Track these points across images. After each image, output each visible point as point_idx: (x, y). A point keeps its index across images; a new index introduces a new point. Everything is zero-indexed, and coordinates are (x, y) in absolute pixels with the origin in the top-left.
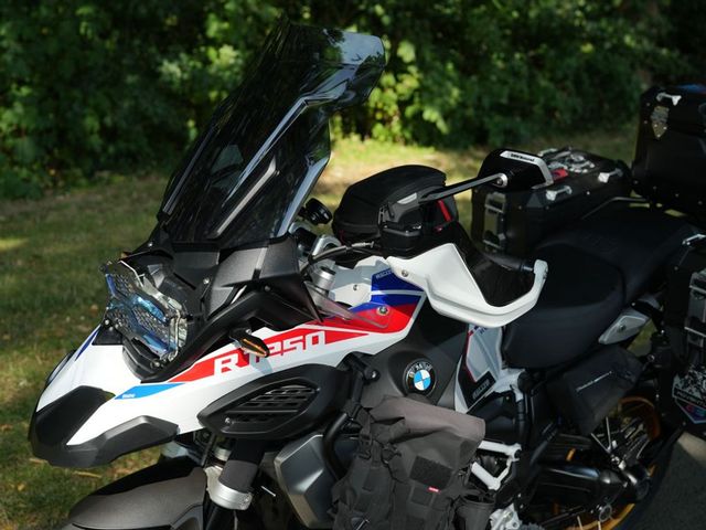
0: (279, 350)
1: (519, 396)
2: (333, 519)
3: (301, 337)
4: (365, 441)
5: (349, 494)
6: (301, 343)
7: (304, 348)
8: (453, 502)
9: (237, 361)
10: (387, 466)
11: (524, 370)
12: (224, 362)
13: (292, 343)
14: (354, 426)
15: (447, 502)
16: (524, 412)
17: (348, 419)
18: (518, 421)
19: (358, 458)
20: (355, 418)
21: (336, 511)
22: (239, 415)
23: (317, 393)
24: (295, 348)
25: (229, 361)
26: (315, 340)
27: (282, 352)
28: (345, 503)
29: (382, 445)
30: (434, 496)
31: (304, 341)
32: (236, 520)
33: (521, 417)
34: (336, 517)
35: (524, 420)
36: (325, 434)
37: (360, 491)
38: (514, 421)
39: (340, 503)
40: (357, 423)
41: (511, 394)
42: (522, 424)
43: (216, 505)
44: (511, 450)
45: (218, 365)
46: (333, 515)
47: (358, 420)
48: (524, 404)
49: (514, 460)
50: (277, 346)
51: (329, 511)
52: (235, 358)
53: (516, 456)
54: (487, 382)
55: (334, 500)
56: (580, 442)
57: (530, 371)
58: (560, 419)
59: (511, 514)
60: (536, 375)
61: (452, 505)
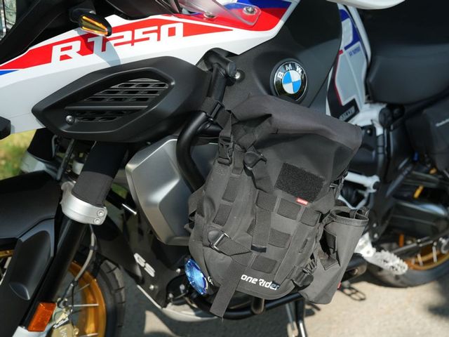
0: (130, 39)
1: (379, 131)
2: (189, 234)
3: (155, 28)
4: (225, 143)
5: (206, 205)
6: (155, 35)
7: (159, 39)
8: (323, 217)
9: (79, 49)
10: (250, 173)
11: (384, 106)
12: (63, 49)
13: (144, 33)
14: (213, 128)
15: (317, 217)
16: (383, 146)
17: (207, 120)
18: (377, 154)
19: (217, 164)
20: (215, 118)
21: (192, 226)
22: (82, 112)
23: (171, 87)
24: (148, 39)
25: (70, 48)
26: (172, 32)
27: (133, 42)
28: (203, 216)
29: (244, 149)
30: (302, 209)
31: (158, 31)
32: (93, 236)
33: (380, 150)
34: (193, 231)
35: (384, 153)
36: (179, 138)
37: (219, 201)
38: (374, 153)
39: (196, 215)
40: (217, 124)
41: (372, 128)
42: (381, 157)
43: (68, 218)
44: (369, 182)
45: (57, 52)
46: (190, 229)
47: (217, 121)
48: (384, 137)
49: (373, 191)
50: (127, 35)
51: (187, 226)
52: (77, 45)
53: (374, 187)
54: (352, 109)
55: (191, 212)
56: (428, 180)
57: (391, 107)
58: (416, 155)
59: (366, 243)
60: (396, 111)
61: (321, 221)
